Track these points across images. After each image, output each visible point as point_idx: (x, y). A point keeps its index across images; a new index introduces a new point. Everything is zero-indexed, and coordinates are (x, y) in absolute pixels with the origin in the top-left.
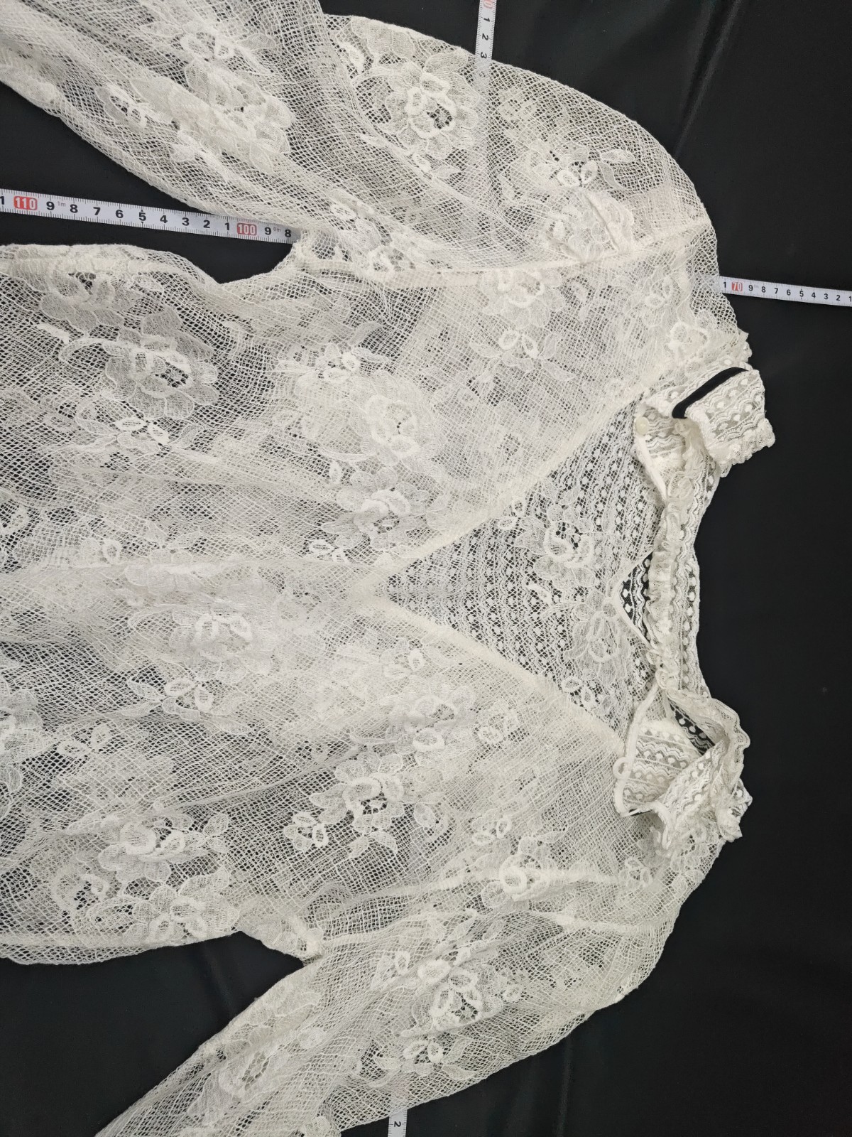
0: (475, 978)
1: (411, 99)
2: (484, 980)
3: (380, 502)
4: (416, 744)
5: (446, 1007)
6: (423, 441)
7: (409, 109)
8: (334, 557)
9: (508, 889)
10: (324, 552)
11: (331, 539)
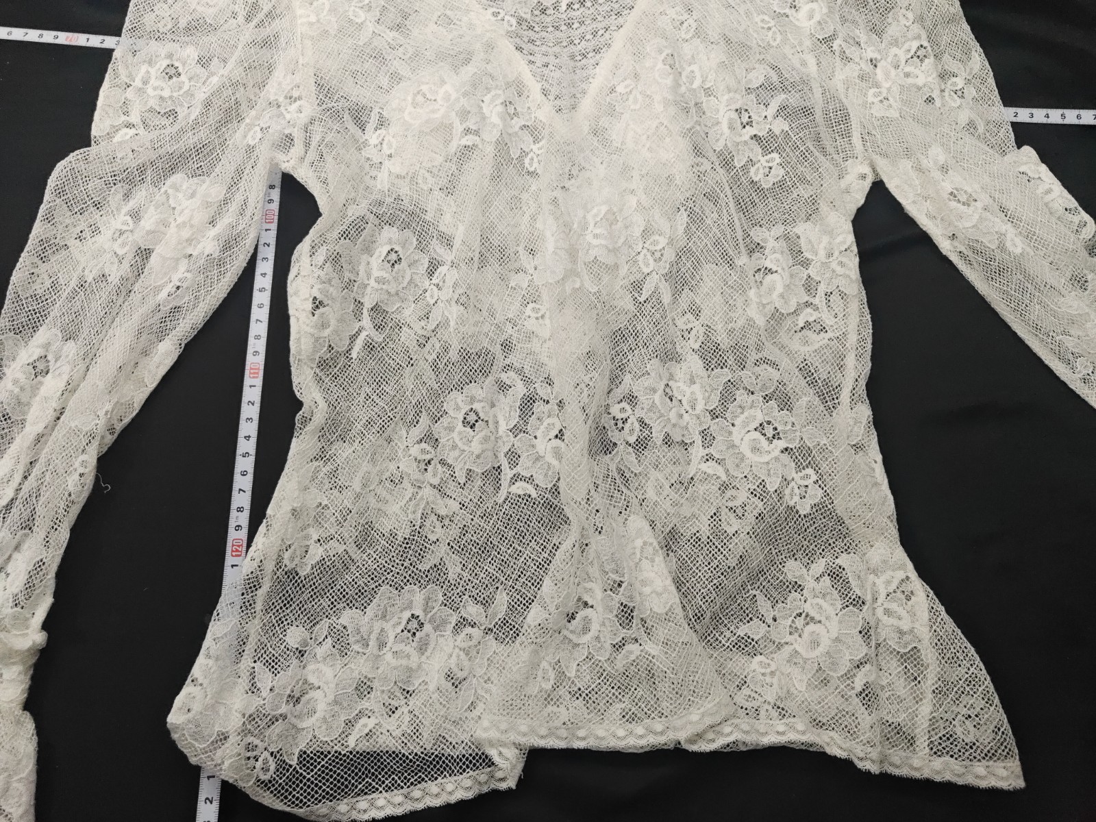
0: (894, 50)
1: (158, 92)
2: (895, 43)
3: (493, 112)
4: (695, 86)
5: (917, 72)
6: (443, 82)
7: (166, 94)
8: (539, 152)
9: (817, 17)
10: (536, 160)
11: (524, 153)
